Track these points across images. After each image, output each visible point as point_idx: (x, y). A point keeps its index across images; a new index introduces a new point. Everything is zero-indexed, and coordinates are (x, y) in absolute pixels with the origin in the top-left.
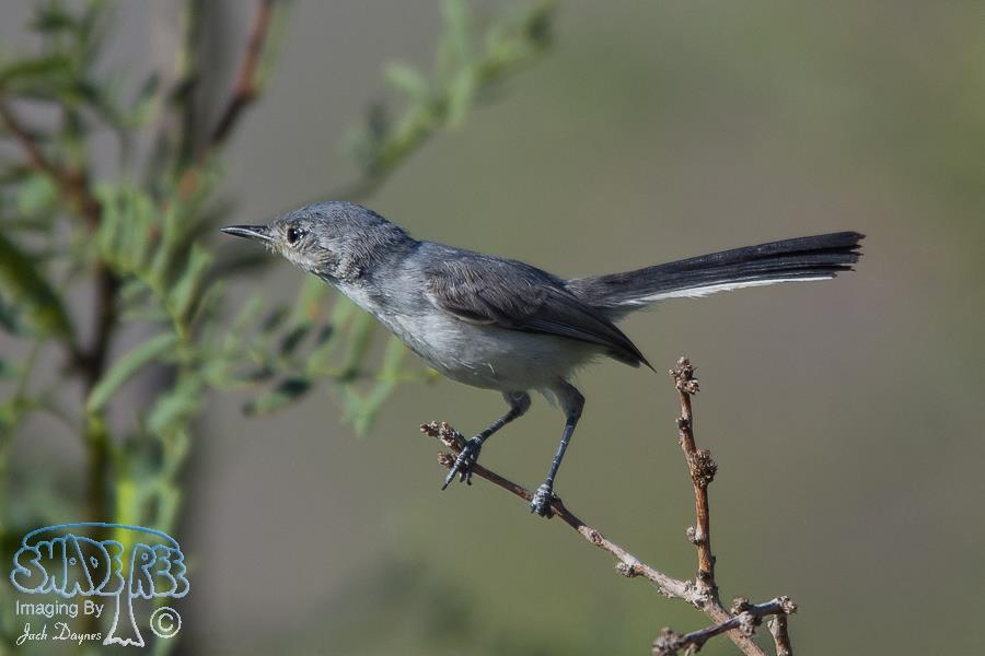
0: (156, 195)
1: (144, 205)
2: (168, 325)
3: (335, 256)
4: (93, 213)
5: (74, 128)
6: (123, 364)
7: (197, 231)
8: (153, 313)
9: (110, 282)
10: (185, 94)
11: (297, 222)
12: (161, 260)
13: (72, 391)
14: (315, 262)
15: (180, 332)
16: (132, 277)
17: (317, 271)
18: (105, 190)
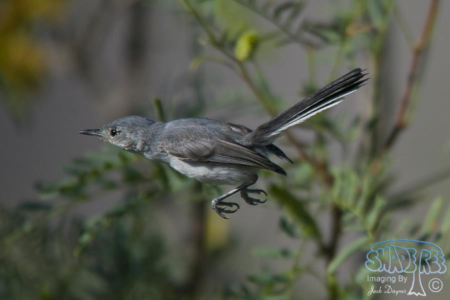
0: (359, 172)
1: (353, 177)
2: (365, 233)
3: (134, 141)
4: (330, 181)
5: (321, 141)
6: (345, 251)
7: (378, 189)
8: (358, 227)
9: (338, 213)
10: (373, 125)
11: (115, 127)
12: (362, 203)
13: (320, 264)
14: (126, 144)
15: (370, 236)
16: (348, 211)
17: (126, 149)
18: (335, 170)
